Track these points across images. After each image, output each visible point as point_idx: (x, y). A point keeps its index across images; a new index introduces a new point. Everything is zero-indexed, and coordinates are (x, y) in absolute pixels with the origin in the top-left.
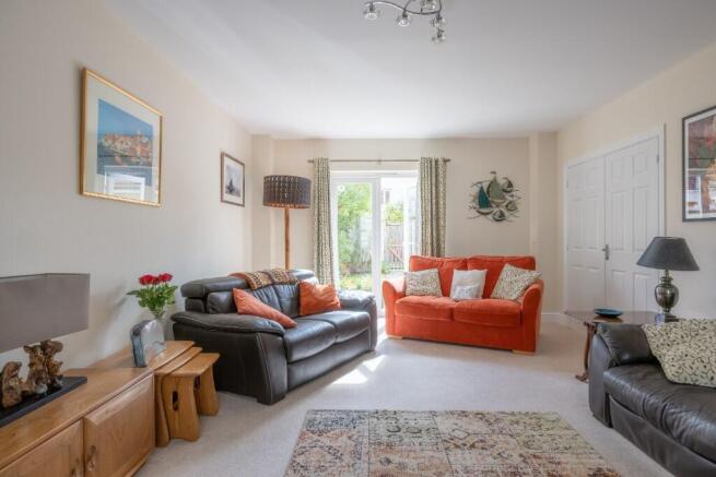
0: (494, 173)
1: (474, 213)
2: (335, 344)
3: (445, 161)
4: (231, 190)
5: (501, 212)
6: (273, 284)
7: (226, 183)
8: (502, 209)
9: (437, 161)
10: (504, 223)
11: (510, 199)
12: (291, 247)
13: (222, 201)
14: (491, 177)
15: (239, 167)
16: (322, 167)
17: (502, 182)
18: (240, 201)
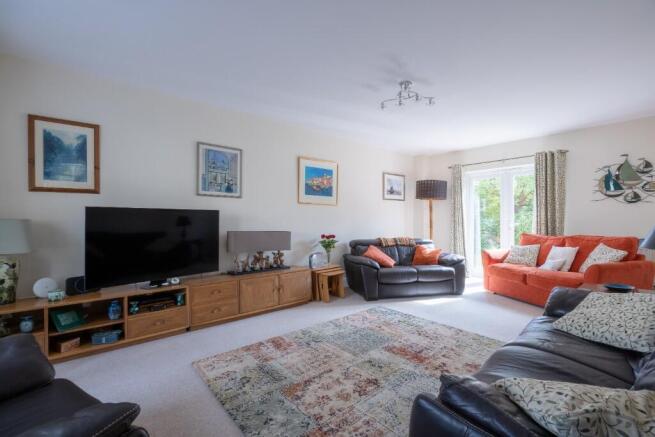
0: (627, 155)
1: (600, 196)
2: (417, 282)
3: (563, 153)
4: (392, 192)
5: (635, 193)
6: (397, 245)
7: (388, 187)
8: (636, 190)
9: (553, 155)
10: (639, 204)
11: (649, 179)
12: (434, 225)
13: (384, 199)
14: (622, 160)
15: (401, 179)
16: (456, 171)
17: (635, 162)
18: (401, 197)
